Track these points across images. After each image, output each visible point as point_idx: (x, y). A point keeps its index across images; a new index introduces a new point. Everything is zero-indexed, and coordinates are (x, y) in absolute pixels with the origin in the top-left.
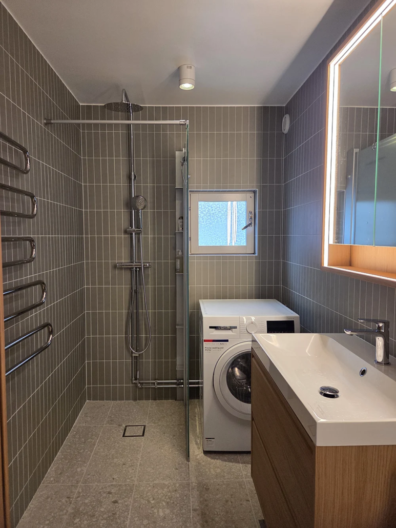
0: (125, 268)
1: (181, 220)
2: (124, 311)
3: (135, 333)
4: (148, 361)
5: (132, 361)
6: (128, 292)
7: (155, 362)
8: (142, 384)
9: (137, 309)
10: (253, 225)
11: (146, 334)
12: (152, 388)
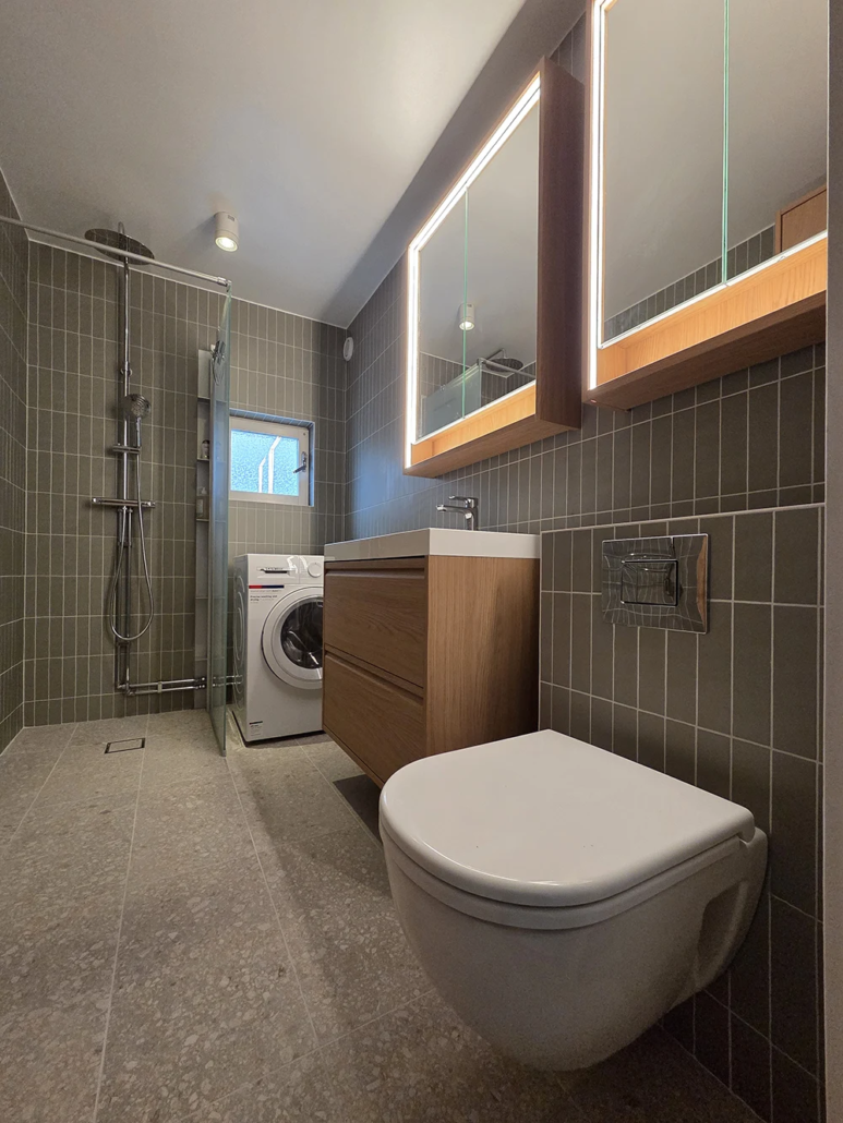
0: (106, 507)
1: (206, 445)
2: (104, 577)
3: (123, 609)
4: (145, 654)
5: (116, 656)
6: (111, 546)
7: (158, 654)
8: (133, 689)
9: (127, 574)
10: (307, 468)
11: (143, 611)
12: (152, 694)
